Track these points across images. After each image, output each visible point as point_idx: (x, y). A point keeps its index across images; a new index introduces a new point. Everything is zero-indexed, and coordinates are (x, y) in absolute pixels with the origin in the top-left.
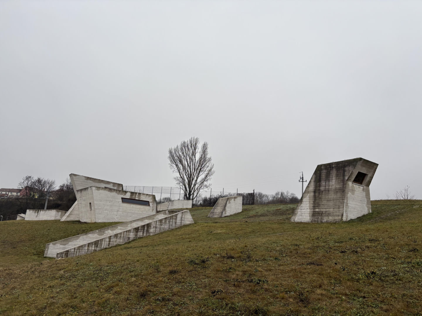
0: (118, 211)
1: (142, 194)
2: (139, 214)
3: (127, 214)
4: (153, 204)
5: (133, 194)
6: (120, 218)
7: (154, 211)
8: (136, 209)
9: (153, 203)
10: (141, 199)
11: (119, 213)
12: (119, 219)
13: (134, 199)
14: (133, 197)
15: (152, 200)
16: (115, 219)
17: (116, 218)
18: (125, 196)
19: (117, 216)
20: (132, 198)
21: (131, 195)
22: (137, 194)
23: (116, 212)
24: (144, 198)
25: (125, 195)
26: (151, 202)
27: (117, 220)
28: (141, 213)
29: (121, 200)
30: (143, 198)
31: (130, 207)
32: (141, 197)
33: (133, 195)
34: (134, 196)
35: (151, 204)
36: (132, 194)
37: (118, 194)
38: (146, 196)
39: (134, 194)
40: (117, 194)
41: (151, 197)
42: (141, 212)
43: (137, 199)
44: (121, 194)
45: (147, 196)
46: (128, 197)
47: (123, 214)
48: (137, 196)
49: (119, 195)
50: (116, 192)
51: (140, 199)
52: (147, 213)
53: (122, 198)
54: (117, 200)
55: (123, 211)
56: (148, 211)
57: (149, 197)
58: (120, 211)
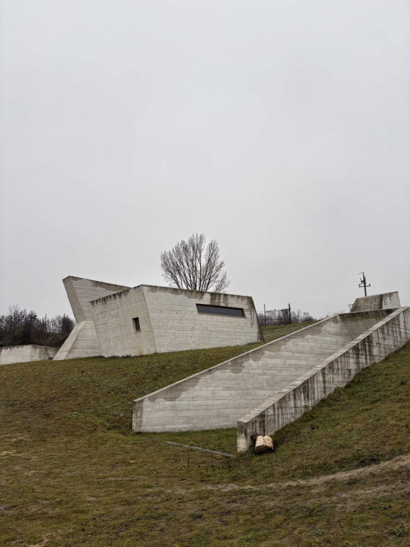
0: (193, 329)
1: (229, 296)
2: (230, 333)
3: (210, 334)
4: (251, 314)
5: (215, 296)
7: (254, 326)
8: (224, 324)
9: (251, 312)
10: (230, 305)
11: (194, 332)
12: (198, 344)
13: (217, 304)
14: (216, 302)
15: (247, 306)
16: (189, 344)
17: (191, 342)
18: (201, 300)
19: (193, 339)
20: (214, 304)
21: (212, 299)
22: (222, 296)
23: (190, 332)
24: (235, 303)
25: (202, 298)
26: (247, 310)
27: (193, 346)
28: (233, 330)
29: (195, 309)
30: (232, 303)
31: (212, 320)
32: (230, 301)
33: (215, 298)
34: (217, 301)
35: (247, 314)
36: (213, 297)
37: (190, 298)
38: (236, 299)
39: (217, 297)
40: (187, 298)
41: (246, 301)
42: (234, 328)
43: (222, 305)
44: (194, 298)
45: (238, 300)
46: (208, 303)
47: (202, 333)
48: (222, 300)
49: (192, 299)
50: (185, 295)
51: (228, 305)
52: (244, 330)
53: (197, 305)
54: (189, 309)
55: (201, 328)
56: (244, 327)
57: (242, 301)
58: (197, 328)
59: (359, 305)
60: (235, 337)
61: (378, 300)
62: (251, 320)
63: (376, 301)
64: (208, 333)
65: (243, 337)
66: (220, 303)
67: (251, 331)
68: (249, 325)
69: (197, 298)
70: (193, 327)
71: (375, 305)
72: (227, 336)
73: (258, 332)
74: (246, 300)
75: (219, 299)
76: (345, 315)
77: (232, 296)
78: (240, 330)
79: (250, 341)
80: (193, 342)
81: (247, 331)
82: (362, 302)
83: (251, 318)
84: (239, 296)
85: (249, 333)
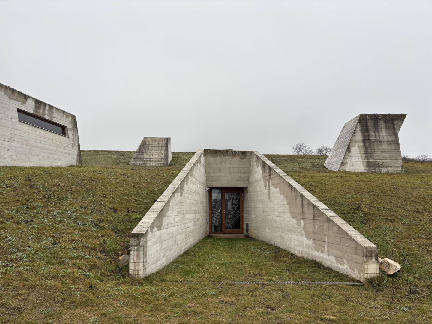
0: (11, 140)
1: (55, 109)
2: (52, 152)
3: (30, 149)
4: (73, 134)
5: (40, 104)
6: (15, 158)
7: (74, 147)
8: (46, 140)
9: (74, 132)
10: (54, 120)
11: (12, 144)
12: (15, 160)
13: (41, 115)
14: (40, 113)
15: (71, 125)
16: (5, 158)
17: (7, 156)
18: (24, 106)
19: (10, 153)
20: (38, 114)
21: (36, 107)
22: (47, 107)
23: (7, 143)
24: (60, 118)
25: (25, 103)
26: (71, 130)
27: (10, 162)
28: (55, 148)
29: (16, 114)
30: (58, 119)
31: (35, 133)
32: (54, 115)
33: (40, 107)
34: (41, 111)
35: (70, 133)
36: (38, 105)
37: (10, 98)
38: (61, 114)
39: (42, 107)
40: (7, 97)
41: (70, 119)
42: (56, 147)
43: (47, 117)
44: (16, 100)
45: (63, 116)
46: (31, 111)
47: (22, 147)
48: (47, 112)
49: (13, 101)
50: (4, 92)
51: (53, 119)
52: (65, 151)
53: (19, 111)
54: (8, 113)
55: (21, 140)
56: (66, 148)
57: (66, 118)
58: (16, 139)
59: (147, 143)
60: (56, 157)
61: (165, 142)
62: (73, 141)
63: (163, 142)
64: (29, 147)
65: (64, 158)
66: (44, 114)
67: (71, 152)
68: (71, 146)
69: (19, 101)
70: (11, 138)
71: (162, 145)
72: (49, 155)
73: (78, 155)
74: (71, 118)
75: (44, 110)
77: (58, 110)
78: (61, 150)
79: (70, 164)
80: (10, 157)
81: (69, 152)
82: (150, 141)
83: (73, 138)
84: (64, 112)
85: (69, 154)
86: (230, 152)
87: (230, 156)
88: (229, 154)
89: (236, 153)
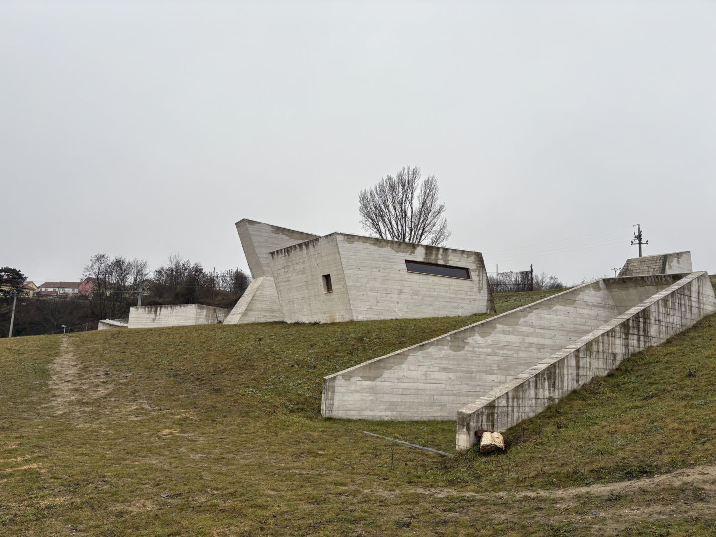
0: (400, 292)
1: (450, 251)
2: (449, 300)
3: (422, 299)
4: (479, 276)
5: (431, 250)
6: (406, 310)
7: (482, 291)
8: (441, 288)
9: (479, 272)
10: (451, 263)
11: (402, 296)
12: (406, 312)
13: (433, 262)
14: (432, 259)
15: (475, 265)
16: (395, 311)
17: (397, 309)
18: (413, 255)
19: (400, 306)
20: (430, 261)
21: (426, 254)
22: (441, 251)
23: (395, 296)
24: (458, 260)
25: (413, 252)
26: (474, 271)
27: (400, 314)
28: (454, 296)
29: (404, 266)
30: (455, 261)
31: (426, 281)
32: (450, 257)
33: (431, 253)
34: (433, 257)
35: (474, 275)
36: (428, 251)
37: (397, 251)
38: (460, 255)
39: (434, 252)
40: (393, 251)
41: (473, 258)
42: (455, 293)
43: (440, 262)
44: (403, 252)
45: (463, 256)
46: (421, 259)
47: (412, 299)
48: (440, 256)
49: (400, 254)
50: (391, 247)
51: (448, 262)
52: (469, 297)
53: (407, 261)
54: (395, 267)
55: (411, 292)
56: (468, 293)
57: (467, 257)
58: (405, 291)
59: (631, 268)
60: (456, 305)
61: (660, 262)
62: (479, 284)
63: (656, 263)
64: (421, 298)
65: (467, 305)
66: (437, 260)
67: (477, 298)
68: (476, 290)
69: (406, 252)
70: (400, 290)
71: (654, 269)
72: (445, 304)
73: (488, 300)
74: (474, 256)
75: (437, 255)
76: (611, 281)
77: (455, 251)
78: (463, 296)
79: (475, 312)
80: (400, 309)
81: (474, 297)
82: (636, 264)
83: (479, 281)
84: (463, 252)
85: (475, 300)
86: (650, 279)
87: (651, 284)
88: (649, 283)
89: (661, 279)
